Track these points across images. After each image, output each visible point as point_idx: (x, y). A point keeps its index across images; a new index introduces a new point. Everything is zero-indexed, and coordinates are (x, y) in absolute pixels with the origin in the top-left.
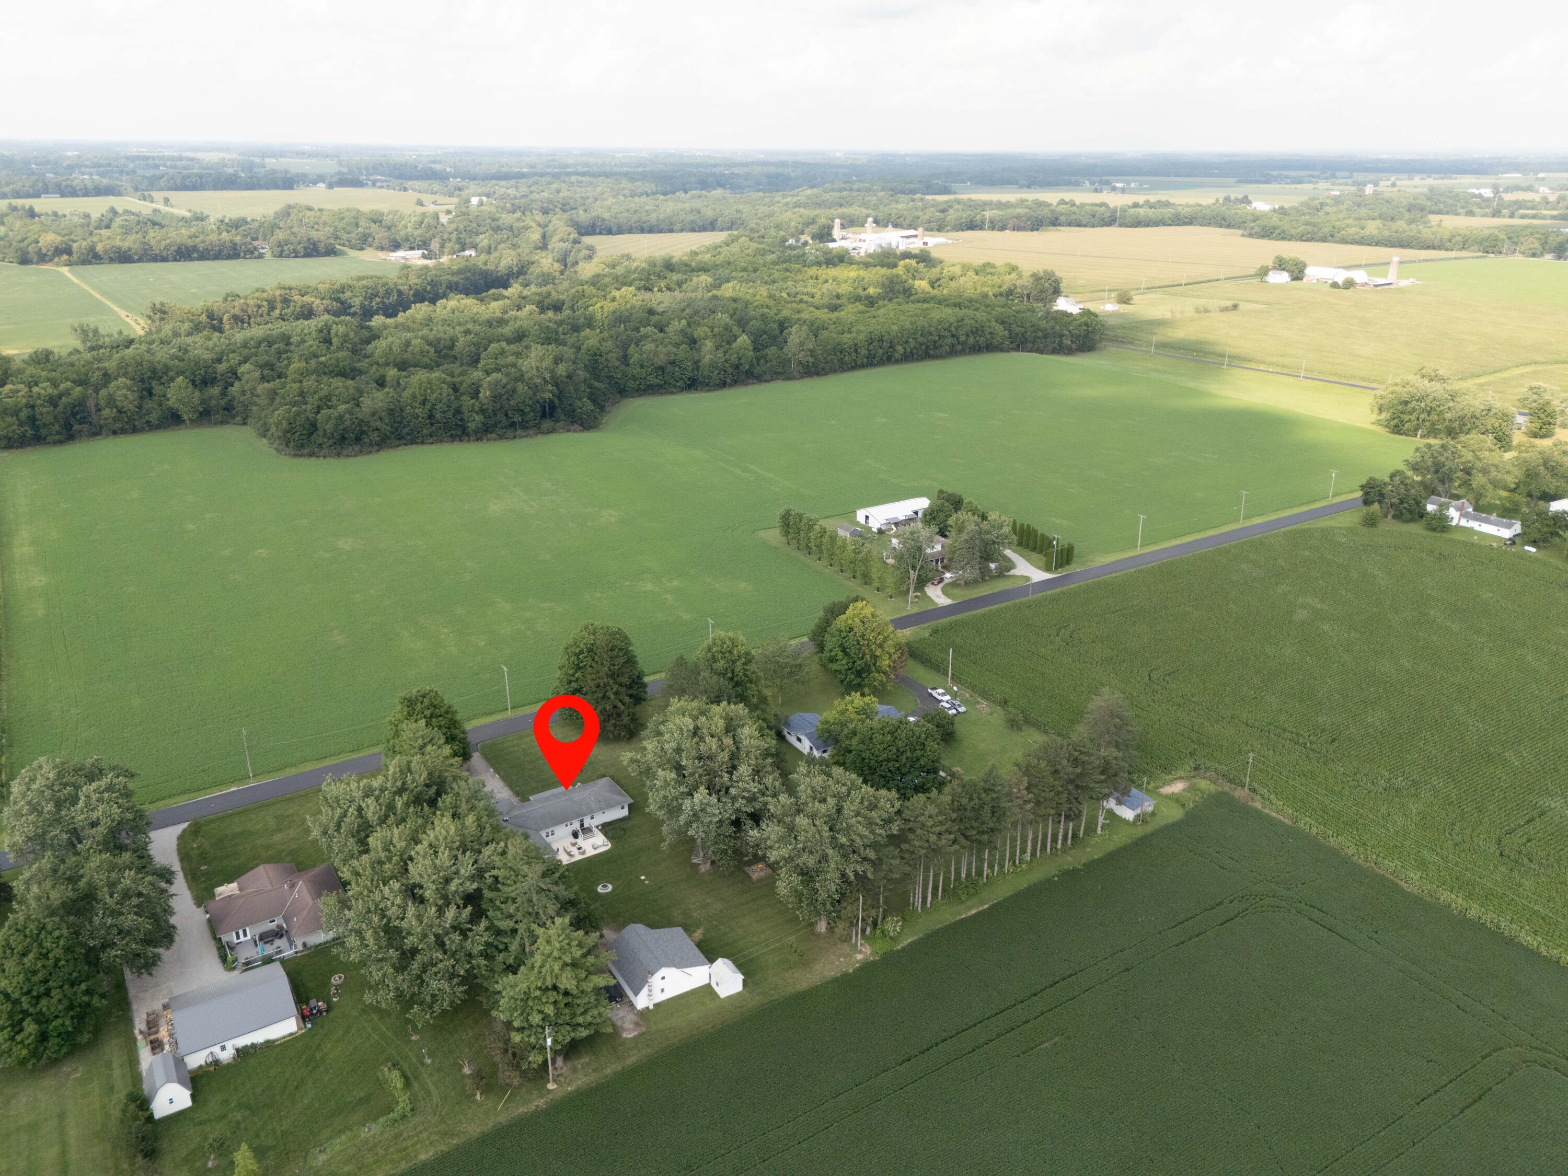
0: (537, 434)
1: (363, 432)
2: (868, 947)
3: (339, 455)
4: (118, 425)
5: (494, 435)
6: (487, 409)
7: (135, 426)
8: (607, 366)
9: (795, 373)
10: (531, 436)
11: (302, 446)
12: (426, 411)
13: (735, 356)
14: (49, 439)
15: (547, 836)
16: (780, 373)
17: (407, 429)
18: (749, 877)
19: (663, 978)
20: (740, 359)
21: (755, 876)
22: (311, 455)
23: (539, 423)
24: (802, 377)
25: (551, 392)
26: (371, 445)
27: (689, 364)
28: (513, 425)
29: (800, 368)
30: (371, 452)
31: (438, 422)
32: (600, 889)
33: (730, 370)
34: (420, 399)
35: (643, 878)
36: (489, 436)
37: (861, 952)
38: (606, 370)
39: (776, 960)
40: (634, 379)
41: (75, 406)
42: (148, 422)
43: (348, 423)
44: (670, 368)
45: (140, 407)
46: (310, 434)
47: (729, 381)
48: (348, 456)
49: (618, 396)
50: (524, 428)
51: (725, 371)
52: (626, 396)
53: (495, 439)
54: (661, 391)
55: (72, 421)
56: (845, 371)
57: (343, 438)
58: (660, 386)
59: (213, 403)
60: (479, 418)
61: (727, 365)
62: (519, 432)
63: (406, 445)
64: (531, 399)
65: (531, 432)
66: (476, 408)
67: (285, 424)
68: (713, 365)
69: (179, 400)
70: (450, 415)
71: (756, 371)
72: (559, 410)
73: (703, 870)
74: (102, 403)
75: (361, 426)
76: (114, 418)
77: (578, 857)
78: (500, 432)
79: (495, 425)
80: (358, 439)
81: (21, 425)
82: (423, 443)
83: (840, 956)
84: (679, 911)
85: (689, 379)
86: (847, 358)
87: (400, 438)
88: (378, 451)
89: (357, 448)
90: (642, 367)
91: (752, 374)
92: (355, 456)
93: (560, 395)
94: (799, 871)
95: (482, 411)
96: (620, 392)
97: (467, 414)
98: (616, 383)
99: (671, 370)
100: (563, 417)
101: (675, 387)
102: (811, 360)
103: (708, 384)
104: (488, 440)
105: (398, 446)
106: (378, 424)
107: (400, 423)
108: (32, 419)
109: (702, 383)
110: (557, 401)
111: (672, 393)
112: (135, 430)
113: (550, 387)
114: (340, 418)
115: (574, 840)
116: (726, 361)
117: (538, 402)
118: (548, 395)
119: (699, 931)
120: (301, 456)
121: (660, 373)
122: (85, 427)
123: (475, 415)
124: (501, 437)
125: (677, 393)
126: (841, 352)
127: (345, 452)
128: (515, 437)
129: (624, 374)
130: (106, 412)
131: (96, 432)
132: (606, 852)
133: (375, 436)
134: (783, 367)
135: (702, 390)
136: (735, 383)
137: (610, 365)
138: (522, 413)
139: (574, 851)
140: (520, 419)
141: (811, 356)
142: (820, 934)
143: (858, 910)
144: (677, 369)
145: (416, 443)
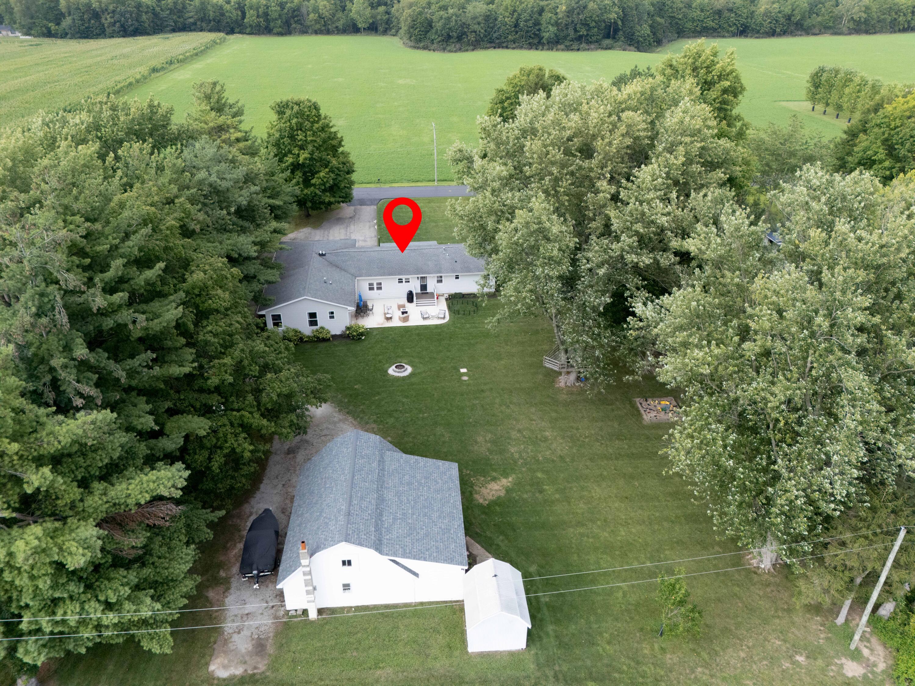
0: (597, 49)
1: (465, 33)
2: (880, 650)
3: (444, 49)
4: (318, 26)
5: (562, 47)
6: (561, 23)
7: (328, 30)
8: (671, 8)
9: (845, 29)
10: (592, 50)
11: (420, 41)
12: (513, 20)
13: (790, 7)
14: (275, 31)
15: (371, 289)
16: (829, 28)
17: (497, 34)
18: (639, 414)
19: (347, 563)
20: (793, 10)
21: (648, 417)
22: (425, 48)
23: (600, 40)
24: (850, 34)
25: (617, 13)
26: (469, 45)
27: (745, 11)
28: (579, 39)
29: (851, 25)
30: (467, 50)
31: (521, 30)
32: (392, 371)
33: (782, 20)
34: (510, 8)
35: (464, 370)
36: (559, 47)
37: (856, 656)
38: (670, 10)
39: (633, 598)
40: (693, 20)
41: (294, 11)
42: (337, 27)
43: (453, 24)
44: (726, 14)
45: (334, 15)
46: (427, 32)
47: (778, 30)
48: (450, 51)
49: (676, 35)
50: (589, 43)
51: (776, 21)
52: (683, 37)
53: (563, 50)
54: (715, 34)
55: (292, 21)
56: (895, 32)
57: (449, 37)
58: (715, 30)
59: (379, 17)
60: (552, 29)
61: (780, 15)
62: (583, 45)
63: (495, 48)
64: (598, 16)
65: (592, 46)
66: (552, 21)
67: (409, 20)
68: (767, 14)
69: (358, 13)
70: (530, 23)
71: (806, 24)
72: (621, 33)
73: (562, 384)
74: (310, 9)
75: (463, 28)
76: (315, 20)
77: (396, 323)
78: (568, 43)
79: (565, 37)
80: (459, 39)
81: (258, 16)
82: (507, 47)
83: (796, 648)
84: (489, 436)
85: (742, 25)
86: (901, 18)
87: (491, 41)
88: (473, 50)
89: (458, 46)
90: (702, 11)
91: (802, 25)
92: (456, 52)
93: (624, 18)
94: (734, 418)
95: (557, 24)
96: (678, 33)
97: (544, 25)
98: (677, 23)
99: (727, 15)
100: (622, 39)
101: (728, 32)
102: (864, 15)
103: (758, 32)
104: (557, 50)
105: (489, 48)
106: (476, 27)
107: (492, 28)
108: (266, 14)
109: (753, 30)
110: (620, 23)
111: (724, 37)
112: (328, 32)
113: (616, 9)
114: (449, 19)
115: (404, 301)
116: (779, 12)
117: (604, 21)
118: (613, 16)
119: (504, 481)
120: (418, 48)
121: (717, 17)
122: (299, 26)
123: (550, 27)
124: (568, 49)
125: (729, 37)
126: (896, 13)
127: (449, 48)
128: (578, 50)
129: (685, 16)
130: (312, 16)
131: (304, 31)
132: (436, 326)
133: (472, 37)
134: (834, 22)
135: (751, 37)
136: (784, 33)
137: (675, 6)
138: (589, 28)
139: (397, 314)
140: (585, 33)
141: (865, 12)
142: (755, 571)
143: (883, 561)
144: (733, 15)
145: (503, 47)
